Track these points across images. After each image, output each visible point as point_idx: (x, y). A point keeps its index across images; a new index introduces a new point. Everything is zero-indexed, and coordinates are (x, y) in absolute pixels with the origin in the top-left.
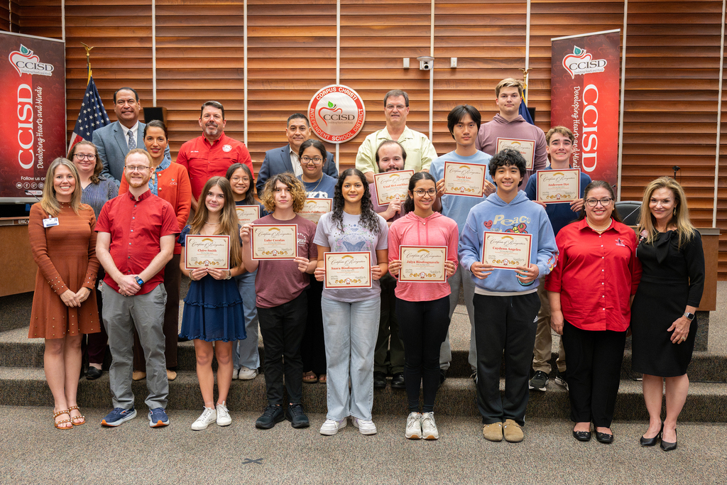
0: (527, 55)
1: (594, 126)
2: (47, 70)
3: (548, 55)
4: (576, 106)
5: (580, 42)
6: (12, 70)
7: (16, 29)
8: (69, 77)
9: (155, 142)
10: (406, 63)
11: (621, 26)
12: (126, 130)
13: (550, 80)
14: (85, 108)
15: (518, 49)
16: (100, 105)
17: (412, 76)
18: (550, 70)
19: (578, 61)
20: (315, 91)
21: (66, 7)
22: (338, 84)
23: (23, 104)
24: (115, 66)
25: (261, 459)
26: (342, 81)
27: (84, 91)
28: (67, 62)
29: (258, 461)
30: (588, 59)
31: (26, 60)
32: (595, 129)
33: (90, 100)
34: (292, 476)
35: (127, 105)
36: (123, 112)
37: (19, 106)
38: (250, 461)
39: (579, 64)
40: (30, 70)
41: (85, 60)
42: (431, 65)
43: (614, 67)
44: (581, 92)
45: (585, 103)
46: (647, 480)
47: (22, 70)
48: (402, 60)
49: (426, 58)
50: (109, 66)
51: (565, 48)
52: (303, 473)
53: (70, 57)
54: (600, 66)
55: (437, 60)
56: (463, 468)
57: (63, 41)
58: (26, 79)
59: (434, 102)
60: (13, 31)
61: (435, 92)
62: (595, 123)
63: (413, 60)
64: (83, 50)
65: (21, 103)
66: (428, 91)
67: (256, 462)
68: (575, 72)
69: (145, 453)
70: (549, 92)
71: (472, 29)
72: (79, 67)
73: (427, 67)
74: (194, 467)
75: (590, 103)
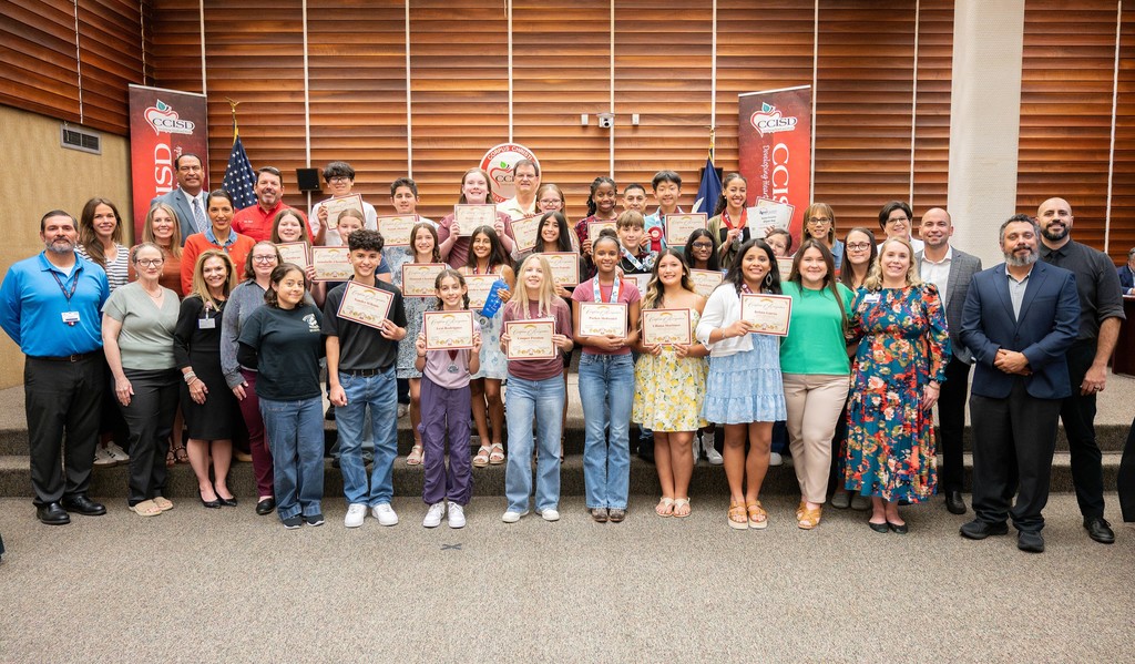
0: (713, 112)
1: (785, 187)
2: (187, 128)
3: (735, 111)
4: (765, 166)
5: (769, 99)
6: (149, 128)
7: (151, 82)
8: (211, 136)
9: (221, 214)
10: (585, 120)
11: (811, 82)
12: (190, 198)
13: (737, 139)
14: (232, 170)
15: (703, 105)
16: (247, 166)
17: (590, 134)
18: (737, 128)
19: (767, 118)
20: (486, 150)
21: (206, 57)
22: (511, 143)
23: (161, 166)
24: (263, 123)
25: (460, 545)
26: (515, 139)
27: (229, 151)
28: (209, 118)
29: (457, 547)
30: (777, 117)
31: (163, 117)
32: (785, 191)
33: (236, 161)
34: (495, 560)
35: (192, 172)
36: (187, 180)
37: (157, 169)
38: (449, 547)
39: (767, 121)
40: (169, 129)
41: (230, 117)
42: (611, 122)
43: (804, 125)
44: (770, 151)
45: (775, 163)
46: (854, 552)
47: (159, 128)
48: (579, 116)
49: (606, 115)
50: (256, 123)
51: (754, 104)
52: (506, 558)
53: (213, 113)
54: (790, 124)
55: (618, 117)
56: (669, 547)
57: (205, 95)
58: (163, 137)
59: (615, 162)
60: (147, 85)
61: (616, 151)
62: (786, 184)
63: (592, 116)
64: (228, 105)
65: (158, 165)
66: (608, 151)
67: (454, 547)
68: (764, 130)
69: (336, 543)
70: (737, 151)
71: (654, 84)
72: (223, 124)
73: (607, 124)
74: (391, 555)
75: (780, 163)
